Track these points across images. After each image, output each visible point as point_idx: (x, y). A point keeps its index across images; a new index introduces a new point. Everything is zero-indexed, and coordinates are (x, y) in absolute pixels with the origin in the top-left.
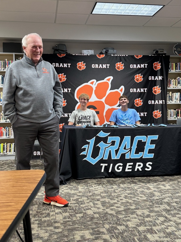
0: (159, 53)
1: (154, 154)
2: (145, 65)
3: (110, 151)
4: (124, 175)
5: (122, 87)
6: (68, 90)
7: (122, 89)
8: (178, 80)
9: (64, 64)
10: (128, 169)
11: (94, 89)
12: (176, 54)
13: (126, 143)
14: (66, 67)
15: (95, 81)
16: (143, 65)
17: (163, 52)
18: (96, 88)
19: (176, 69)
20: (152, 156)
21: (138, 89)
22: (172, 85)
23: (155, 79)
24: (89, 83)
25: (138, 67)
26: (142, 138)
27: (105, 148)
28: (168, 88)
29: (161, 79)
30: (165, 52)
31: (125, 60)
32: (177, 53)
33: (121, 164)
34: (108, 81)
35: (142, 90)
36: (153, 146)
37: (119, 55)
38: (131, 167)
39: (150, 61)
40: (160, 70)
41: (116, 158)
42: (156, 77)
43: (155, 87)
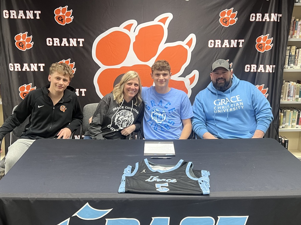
6: (78, 43)
15: (134, 22)
21: (226, 41)
24: (121, 28)
26: (204, 222)
34: (161, 24)
35: (234, 43)
40: (274, 1)
43: (262, 36)
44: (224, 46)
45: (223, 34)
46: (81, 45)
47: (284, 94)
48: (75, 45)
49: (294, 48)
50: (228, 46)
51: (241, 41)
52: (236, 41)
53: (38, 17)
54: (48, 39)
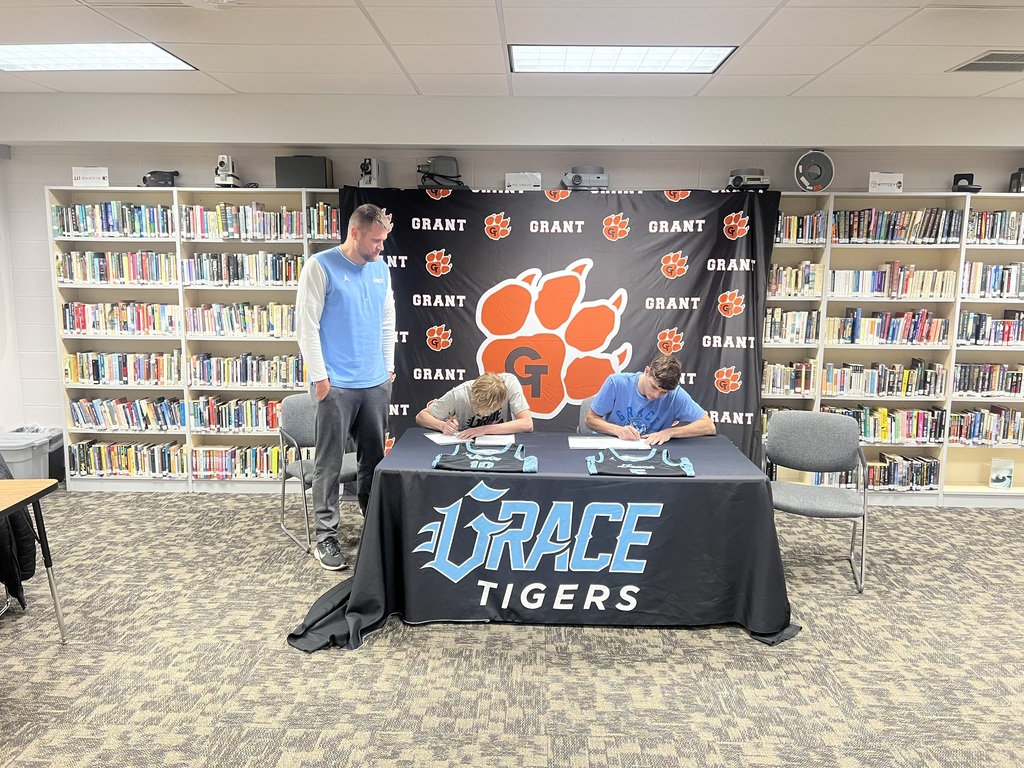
0: (746, 182)
1: (645, 561)
2: (697, 222)
3: (507, 544)
4: (547, 618)
5: (622, 292)
6: (457, 301)
7: (620, 297)
8: (804, 271)
9: (447, 221)
10: (563, 602)
11: (535, 297)
12: (805, 187)
13: (558, 522)
14: (453, 229)
15: (537, 272)
16: (692, 222)
17: (759, 179)
18: (540, 293)
19: (798, 237)
20: (639, 566)
21: (672, 300)
22: (784, 287)
23: (729, 269)
24: (518, 281)
25: (673, 230)
26: (612, 510)
27: (491, 535)
28: (770, 298)
29: (748, 269)
30: (765, 181)
31: (634, 206)
32: (807, 183)
33: (542, 587)
34: (576, 274)
35: (684, 303)
36: (645, 538)
37: (614, 192)
38: (571, 597)
39: (713, 209)
40: (744, 240)
41: (525, 565)
42: (733, 261)
43: (728, 293)
44: (669, 307)
45: (666, 289)
46: (461, 305)
47: (767, 383)
48: (453, 305)
49: (778, 311)
50: (675, 307)
51: (695, 300)
52: (687, 299)
53: (403, 265)
54: (415, 297)
